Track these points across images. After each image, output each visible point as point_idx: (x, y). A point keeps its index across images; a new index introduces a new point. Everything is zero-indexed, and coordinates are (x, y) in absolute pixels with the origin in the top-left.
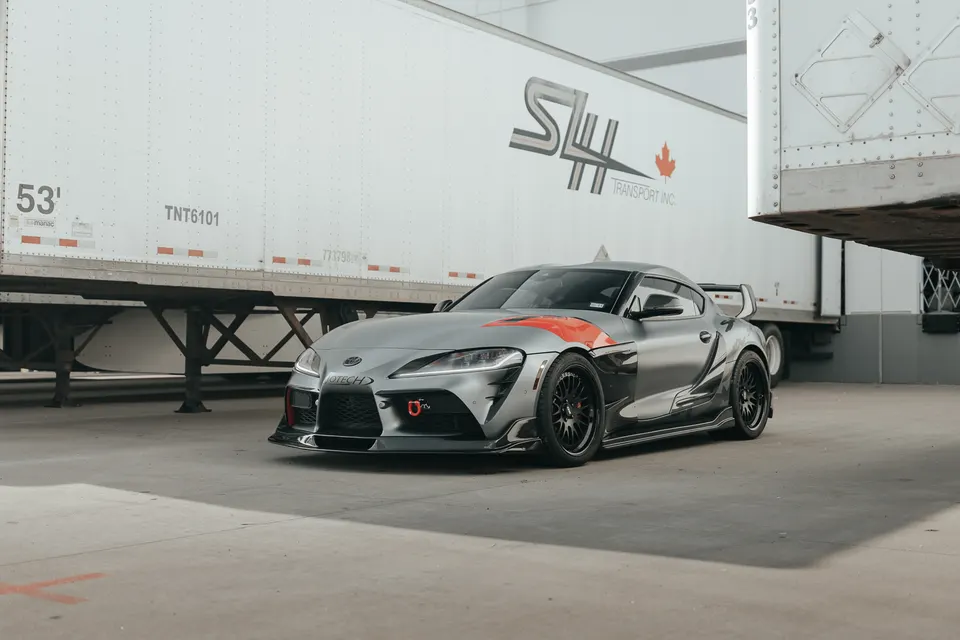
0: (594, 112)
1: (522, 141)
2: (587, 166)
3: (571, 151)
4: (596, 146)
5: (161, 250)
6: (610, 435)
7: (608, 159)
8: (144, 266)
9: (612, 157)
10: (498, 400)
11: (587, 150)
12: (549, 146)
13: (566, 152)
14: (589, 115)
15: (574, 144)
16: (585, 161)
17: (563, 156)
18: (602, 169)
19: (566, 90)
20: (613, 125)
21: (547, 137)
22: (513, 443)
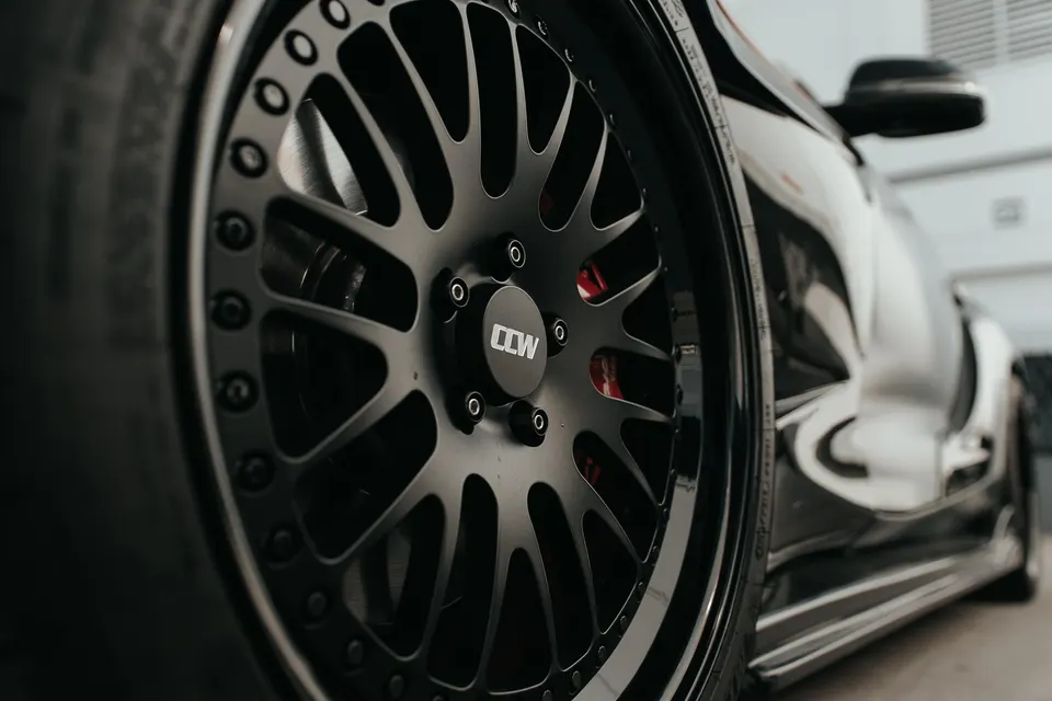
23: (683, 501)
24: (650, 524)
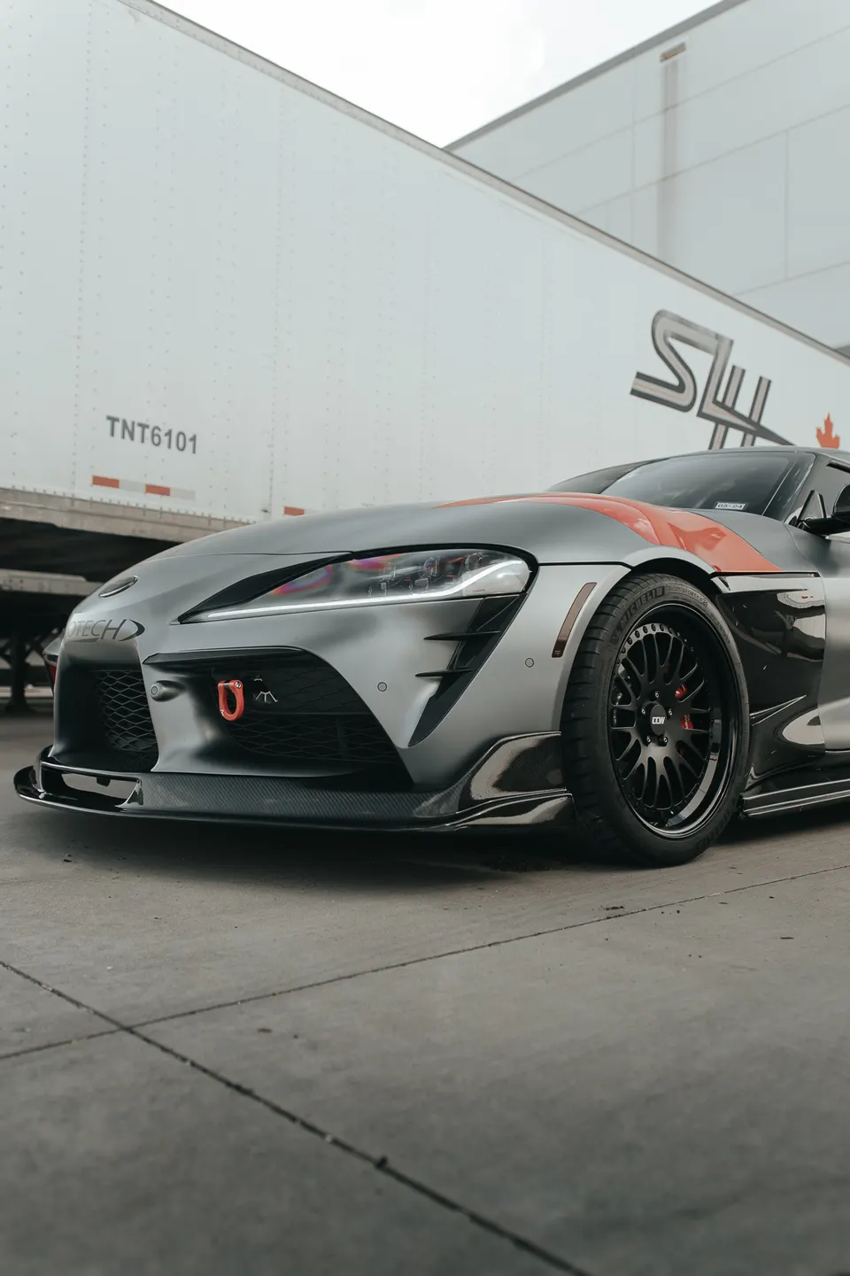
0: (741, 364)
1: (646, 389)
2: (732, 431)
3: (710, 409)
4: (743, 407)
5: (98, 481)
6: (762, 785)
7: (757, 424)
8: (68, 501)
9: (763, 423)
10: (451, 682)
11: (731, 410)
12: (683, 399)
13: (704, 410)
14: (734, 368)
15: (715, 402)
16: (728, 425)
17: (701, 414)
18: (750, 437)
19: (706, 332)
20: (764, 384)
21: (680, 388)
22: (482, 804)
23: (712, 766)
24: (703, 767)
